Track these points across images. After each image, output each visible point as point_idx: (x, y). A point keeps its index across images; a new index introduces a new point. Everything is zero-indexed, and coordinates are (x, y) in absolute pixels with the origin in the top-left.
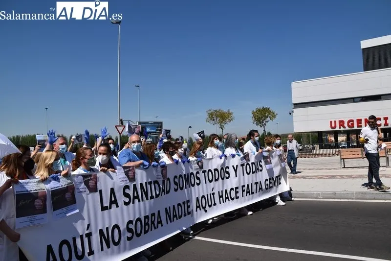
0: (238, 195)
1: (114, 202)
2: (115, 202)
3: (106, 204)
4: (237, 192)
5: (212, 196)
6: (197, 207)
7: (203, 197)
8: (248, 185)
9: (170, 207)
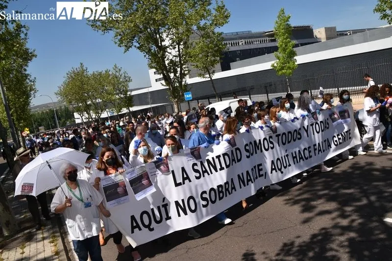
0: (311, 154)
1: (186, 178)
2: (188, 178)
3: (179, 180)
4: (310, 152)
5: (286, 158)
6: (272, 170)
7: (278, 159)
8: (319, 144)
9: (242, 174)
